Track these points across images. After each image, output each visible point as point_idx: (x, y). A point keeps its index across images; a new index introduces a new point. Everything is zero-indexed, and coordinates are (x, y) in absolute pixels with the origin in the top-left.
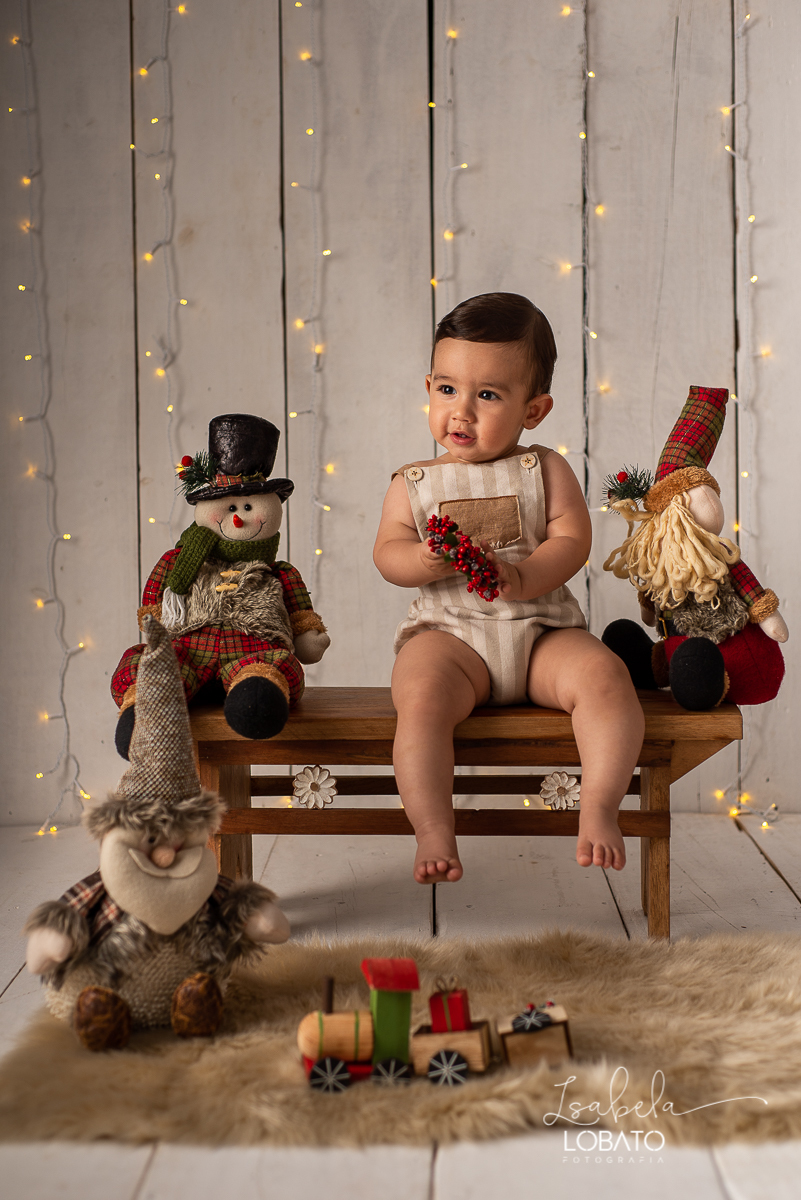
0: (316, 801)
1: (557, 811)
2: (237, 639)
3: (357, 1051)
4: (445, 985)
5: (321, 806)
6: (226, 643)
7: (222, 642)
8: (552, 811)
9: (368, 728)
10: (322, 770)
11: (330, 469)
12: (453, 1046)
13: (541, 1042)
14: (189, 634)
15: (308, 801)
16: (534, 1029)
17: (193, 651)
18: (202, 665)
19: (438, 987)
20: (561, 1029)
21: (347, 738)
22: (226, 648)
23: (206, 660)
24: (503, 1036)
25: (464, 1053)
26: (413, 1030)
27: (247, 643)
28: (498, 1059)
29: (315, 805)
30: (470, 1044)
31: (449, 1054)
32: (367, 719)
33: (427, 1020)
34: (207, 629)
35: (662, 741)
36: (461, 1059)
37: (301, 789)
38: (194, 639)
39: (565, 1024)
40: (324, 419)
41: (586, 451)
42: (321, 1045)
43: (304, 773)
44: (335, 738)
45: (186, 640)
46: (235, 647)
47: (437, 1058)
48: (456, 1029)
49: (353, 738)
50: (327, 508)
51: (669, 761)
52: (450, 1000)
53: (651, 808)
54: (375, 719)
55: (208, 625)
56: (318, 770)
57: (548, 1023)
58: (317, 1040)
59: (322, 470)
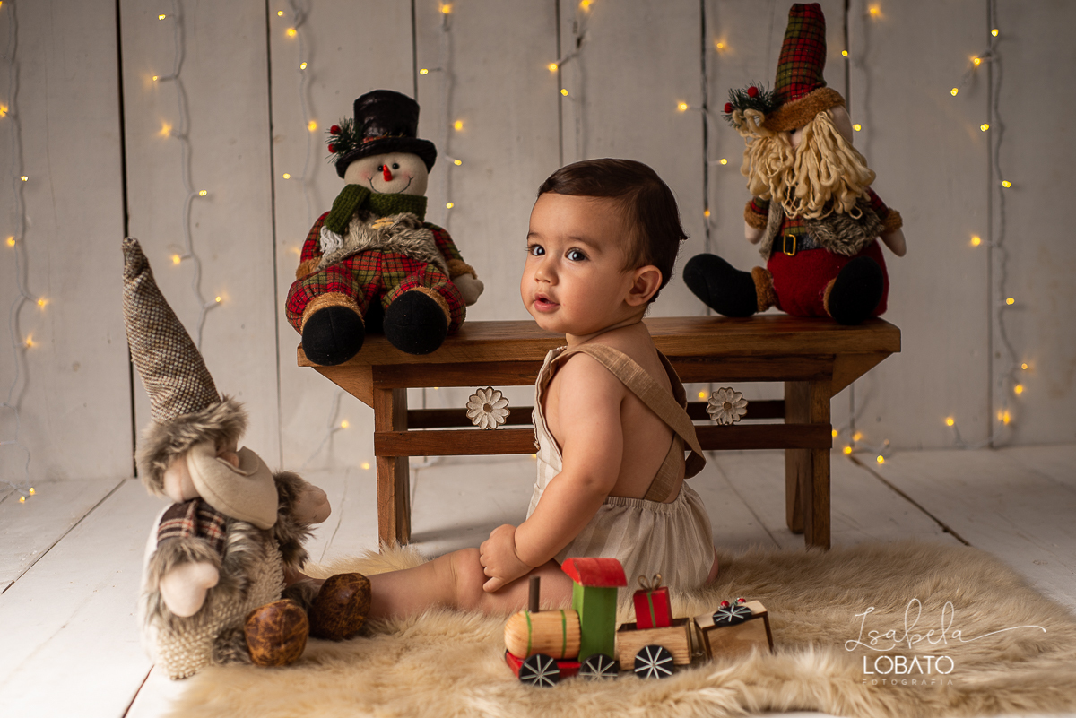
0: (489, 422)
1: (723, 426)
2: (398, 261)
3: (564, 647)
4: (648, 584)
5: (494, 426)
6: (387, 264)
7: (383, 263)
8: (719, 425)
9: (539, 348)
10: (494, 392)
11: (458, 126)
12: (657, 642)
13: (742, 635)
14: (351, 257)
15: (481, 422)
16: (736, 621)
17: (356, 272)
18: (366, 283)
19: (642, 585)
20: (761, 620)
21: (519, 359)
22: (388, 268)
23: (369, 278)
24: (706, 630)
25: (669, 648)
26: (618, 627)
27: (407, 265)
28: (702, 652)
29: (488, 425)
30: (675, 639)
31: (654, 649)
32: (539, 340)
33: (632, 619)
34: (369, 253)
35: (824, 355)
36: (666, 653)
37: (474, 410)
38: (356, 261)
39: (764, 615)
40: (452, 78)
41: (705, 107)
42: (530, 642)
43: (477, 394)
44: (508, 359)
45: (349, 262)
46: (396, 268)
47: (643, 653)
48: (660, 625)
49: (525, 359)
50: (458, 162)
51: (831, 374)
52: (654, 597)
53: (812, 422)
54: (547, 340)
55: (369, 249)
56: (490, 392)
57: (750, 616)
58: (526, 638)
59: (451, 127)
